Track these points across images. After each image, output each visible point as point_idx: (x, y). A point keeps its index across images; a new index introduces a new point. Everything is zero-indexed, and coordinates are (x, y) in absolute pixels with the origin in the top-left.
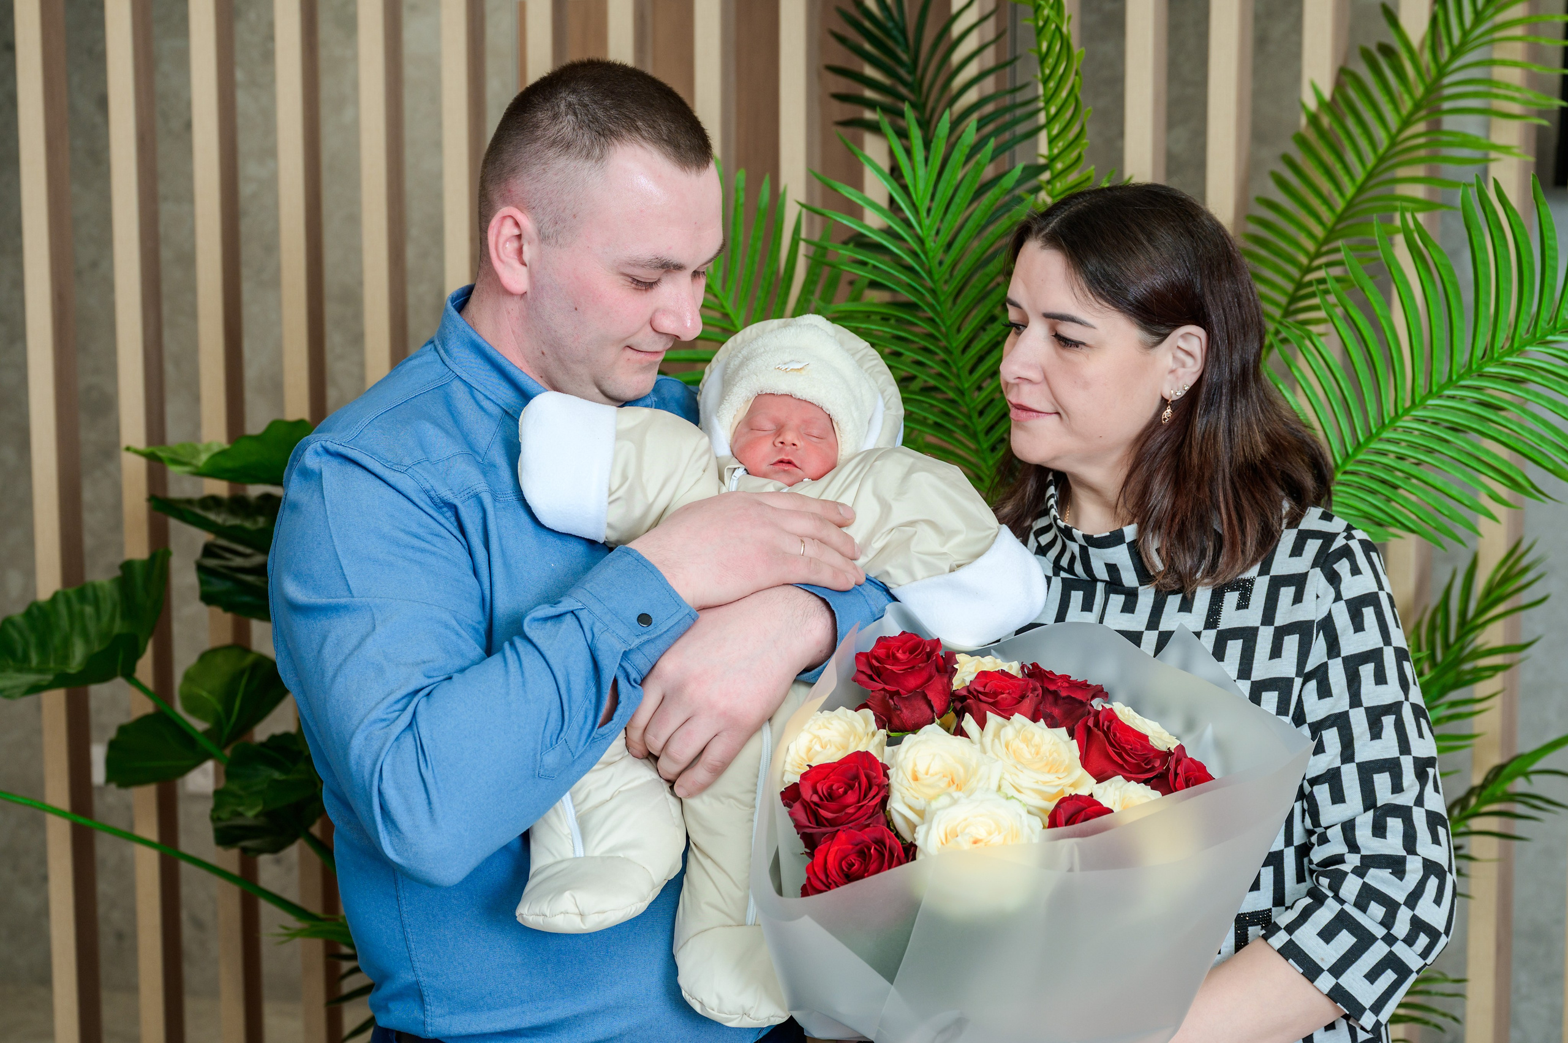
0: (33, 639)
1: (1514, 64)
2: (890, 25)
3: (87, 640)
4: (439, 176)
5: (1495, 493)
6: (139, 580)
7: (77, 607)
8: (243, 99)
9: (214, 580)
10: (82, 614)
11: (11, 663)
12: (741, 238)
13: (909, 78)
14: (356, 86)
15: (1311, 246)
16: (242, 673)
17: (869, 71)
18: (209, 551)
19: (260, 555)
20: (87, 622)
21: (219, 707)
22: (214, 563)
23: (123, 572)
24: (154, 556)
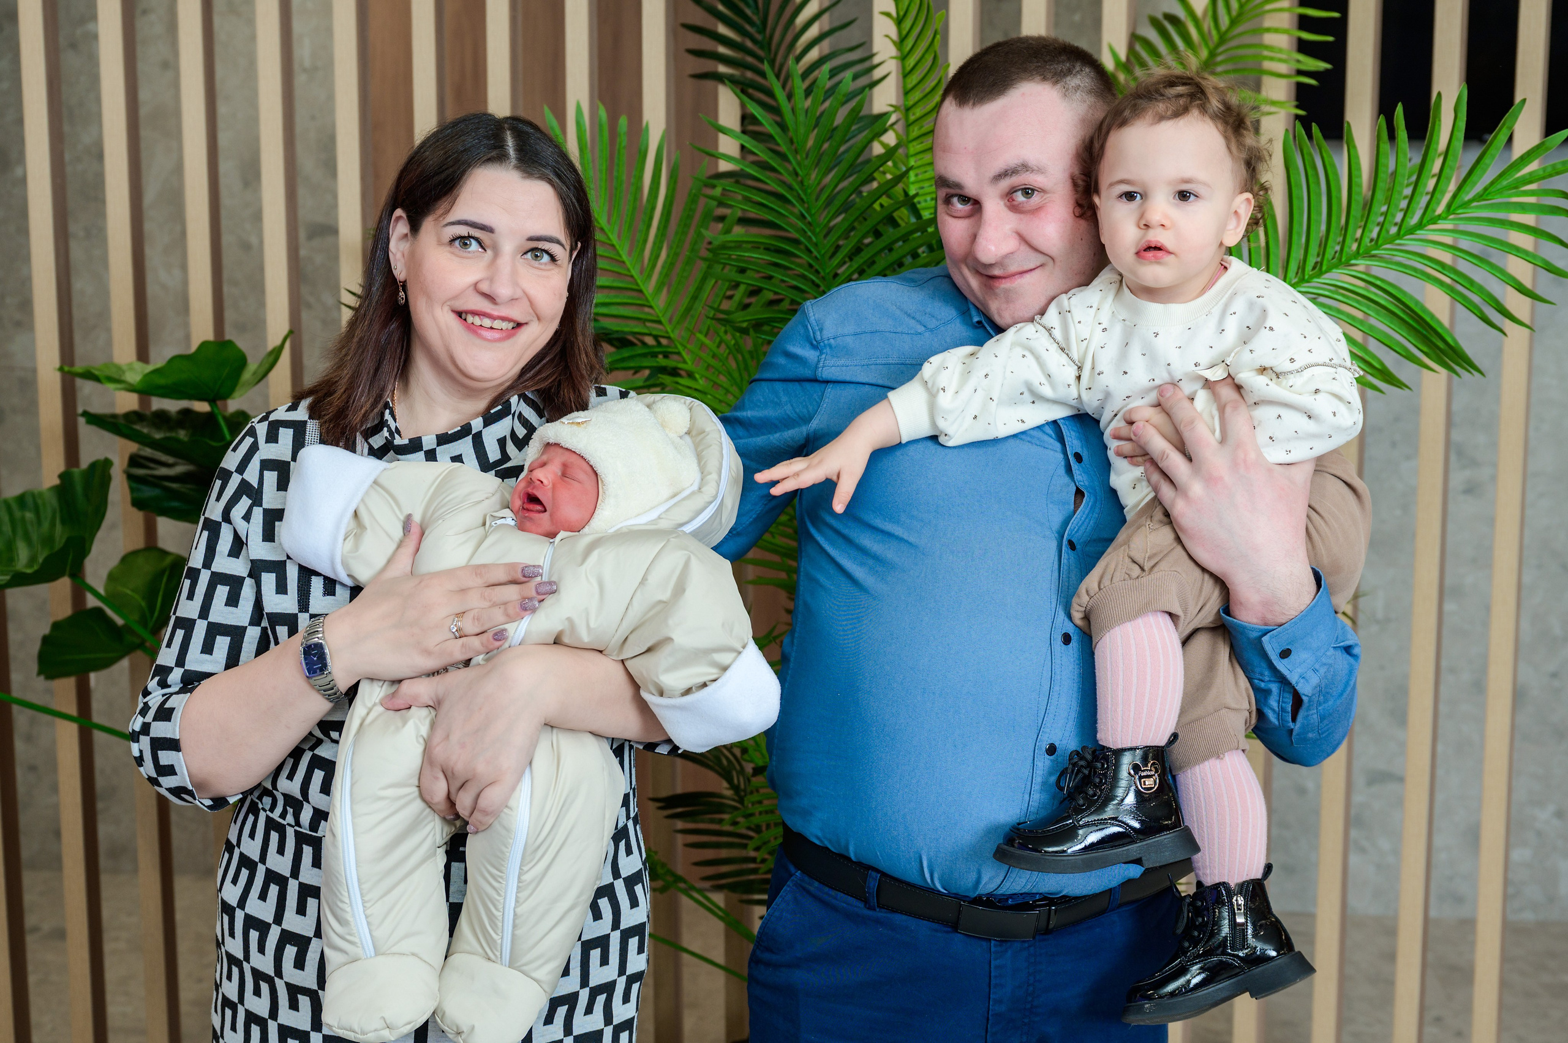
1: (1283, 32)
6: (79, 488)
7: (18, 514)
9: (144, 488)
10: (23, 519)
12: (624, 178)
13: (759, 37)
16: (163, 572)
17: (722, 29)
18: (135, 461)
19: (185, 464)
20: (30, 527)
21: (143, 604)
22: (142, 472)
23: (62, 481)
24: (93, 466)
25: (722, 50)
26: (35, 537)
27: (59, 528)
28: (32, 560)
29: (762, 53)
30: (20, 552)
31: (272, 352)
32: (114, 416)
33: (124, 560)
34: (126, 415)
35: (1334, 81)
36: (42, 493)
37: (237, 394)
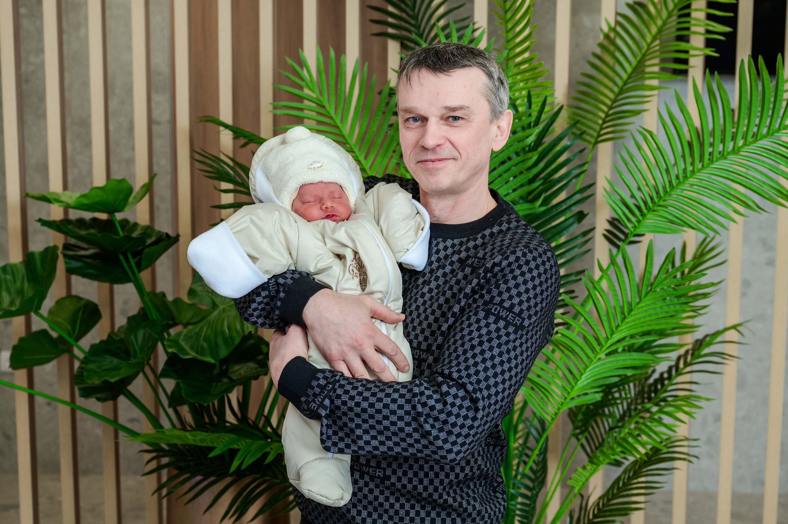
1: (701, 10)
3: (9, 293)
4: (131, 63)
5: (737, 210)
6: (38, 262)
8: (25, 23)
9: (70, 261)
10: (6, 280)
13: (411, 13)
14: (86, 18)
15: (612, 96)
16: (79, 309)
17: (391, 9)
18: (66, 247)
19: (94, 249)
20: (9, 284)
21: (69, 327)
22: (71, 253)
23: (28, 257)
24: (47, 250)
25: (390, 20)
26: (12, 290)
27: (26, 284)
28: (12, 303)
29: (413, 22)
30: (4, 298)
31: (144, 186)
32: (54, 222)
33: (58, 302)
34: (61, 221)
35: (732, 38)
36: (15, 265)
37: (127, 209)
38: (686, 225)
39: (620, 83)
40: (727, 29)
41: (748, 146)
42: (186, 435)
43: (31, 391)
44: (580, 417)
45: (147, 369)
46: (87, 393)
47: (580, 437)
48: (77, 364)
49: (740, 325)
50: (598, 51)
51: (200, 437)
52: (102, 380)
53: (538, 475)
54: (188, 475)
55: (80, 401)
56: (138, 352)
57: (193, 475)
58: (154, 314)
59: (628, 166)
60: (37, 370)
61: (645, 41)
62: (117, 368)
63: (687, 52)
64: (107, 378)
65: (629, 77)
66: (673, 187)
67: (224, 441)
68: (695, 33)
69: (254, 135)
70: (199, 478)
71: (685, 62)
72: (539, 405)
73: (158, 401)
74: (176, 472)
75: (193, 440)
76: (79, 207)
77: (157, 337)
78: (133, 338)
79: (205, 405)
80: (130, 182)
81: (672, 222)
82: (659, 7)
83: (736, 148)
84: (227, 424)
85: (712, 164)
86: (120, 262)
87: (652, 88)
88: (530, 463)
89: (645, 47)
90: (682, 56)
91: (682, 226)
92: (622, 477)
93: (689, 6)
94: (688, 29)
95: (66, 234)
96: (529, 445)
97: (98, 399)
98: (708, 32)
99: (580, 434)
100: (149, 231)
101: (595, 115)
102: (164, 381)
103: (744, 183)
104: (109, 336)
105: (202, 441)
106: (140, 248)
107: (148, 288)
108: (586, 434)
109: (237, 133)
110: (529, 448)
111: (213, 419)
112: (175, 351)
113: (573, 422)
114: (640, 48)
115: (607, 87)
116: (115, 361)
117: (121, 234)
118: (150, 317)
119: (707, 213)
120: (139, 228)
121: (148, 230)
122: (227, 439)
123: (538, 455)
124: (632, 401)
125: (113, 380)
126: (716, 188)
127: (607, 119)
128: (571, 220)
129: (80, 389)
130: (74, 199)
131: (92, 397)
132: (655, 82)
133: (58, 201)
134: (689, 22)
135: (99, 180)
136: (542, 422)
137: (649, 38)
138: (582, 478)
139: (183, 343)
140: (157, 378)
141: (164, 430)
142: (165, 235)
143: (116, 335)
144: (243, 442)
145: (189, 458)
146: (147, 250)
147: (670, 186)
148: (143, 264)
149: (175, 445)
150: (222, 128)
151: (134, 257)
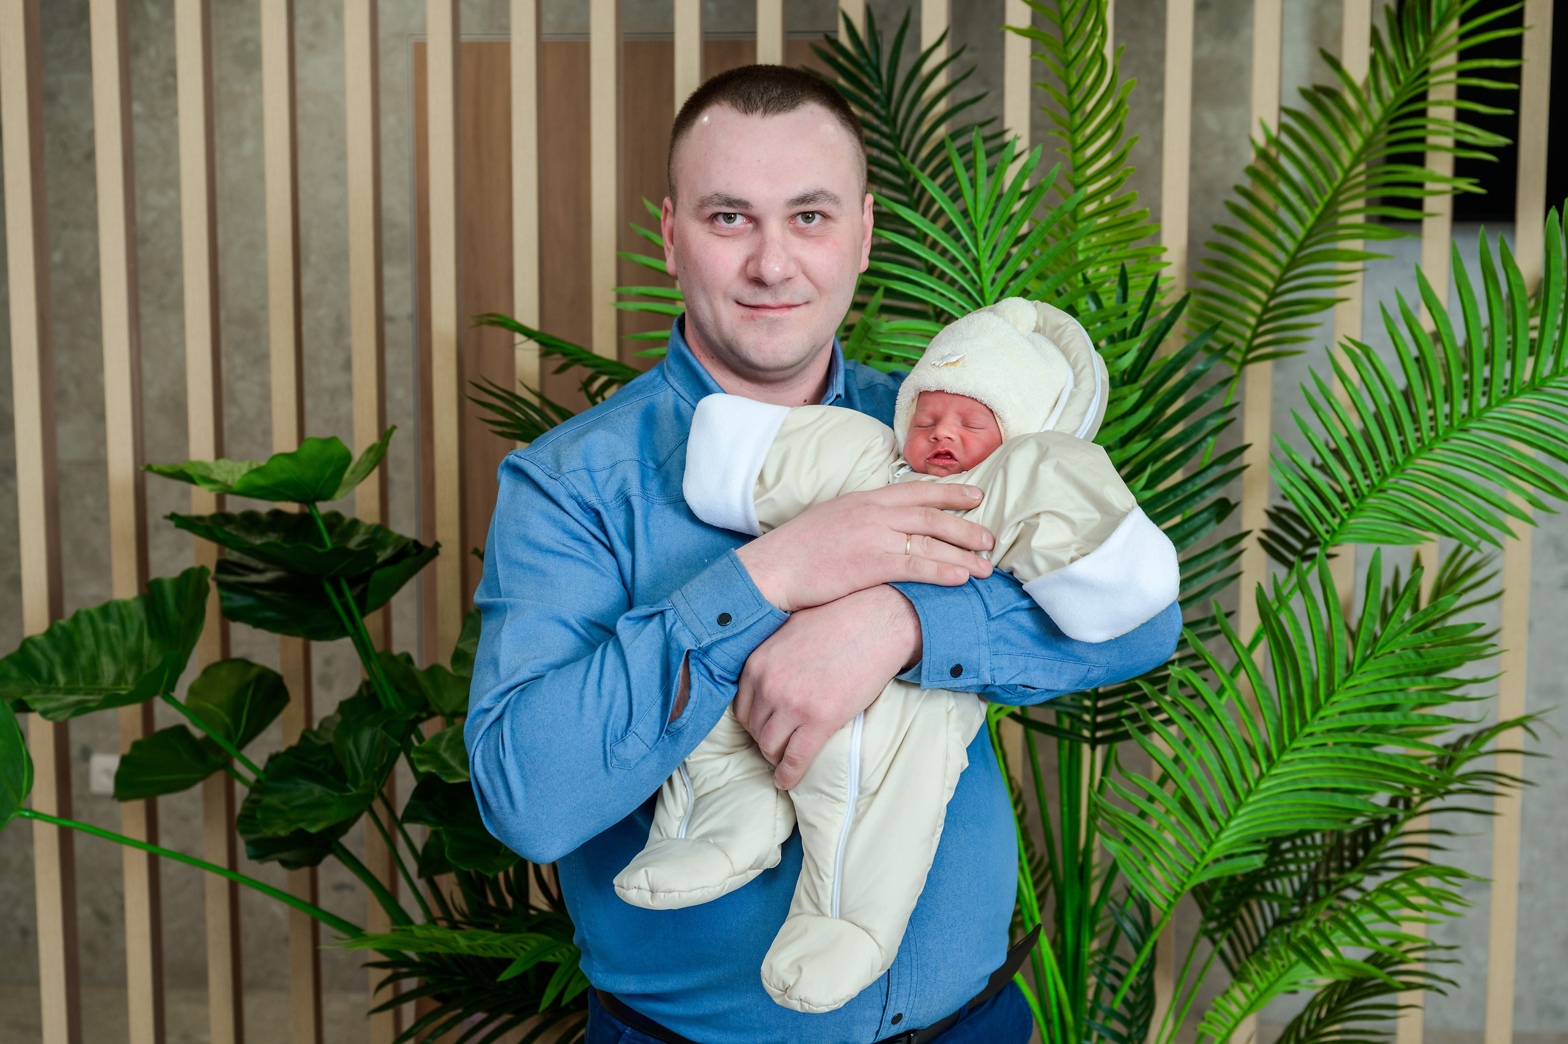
0: (57, 659)
1: (1449, 104)
2: (863, 61)
3: (115, 658)
5: (1536, 499)
6: (170, 597)
7: (101, 626)
9: (236, 596)
10: (107, 632)
11: (36, 683)
13: (883, 112)
15: (1276, 271)
16: (248, 685)
18: (223, 566)
19: (275, 570)
20: (114, 640)
21: (228, 720)
22: (232, 579)
23: (150, 590)
24: (187, 574)
26: (121, 653)
27: (147, 641)
28: (120, 677)
29: (885, 129)
30: (105, 668)
31: (370, 449)
32: (200, 518)
33: (206, 672)
34: (213, 517)
35: (1509, 156)
36: (126, 604)
37: (338, 495)
38: (1435, 529)
39: (1291, 245)
40: (1502, 141)
41: (1562, 376)
42: (455, 938)
43: (153, 849)
44: (1218, 896)
45: (378, 805)
46: (263, 850)
47: (1217, 936)
48: (241, 791)
49: (1529, 717)
50: (1247, 183)
51: (481, 941)
52: (293, 828)
53: (1138, 1012)
54: (459, 1011)
55: (248, 866)
56: (361, 771)
57: (468, 1013)
58: (390, 698)
59: (1320, 413)
60: (165, 802)
61: (1340, 164)
62: (320, 805)
63: (1420, 185)
64: (302, 825)
65: (1309, 234)
66: (1410, 454)
67: (528, 949)
68: (1437, 148)
69: (583, 351)
70: (479, 1017)
71: (1417, 204)
72: (1139, 871)
73: (395, 861)
74: (435, 1005)
75: (469, 947)
76: (249, 491)
77: (399, 745)
78: (350, 744)
79: (491, 875)
80: (345, 442)
81: (1405, 522)
82: (1365, 96)
83: (1537, 381)
84: (532, 912)
85: (1490, 411)
86: (327, 596)
87: (1354, 256)
88: (1124, 990)
89: (1340, 174)
90: (1413, 193)
91: (1426, 529)
92: (1306, 1018)
93: (1423, 96)
94: (1422, 140)
95: (222, 542)
96: (1118, 952)
97: (284, 863)
98: (1460, 144)
99: (1217, 930)
100: (380, 535)
101: (1243, 307)
102: (409, 827)
103: (1550, 448)
104: (303, 737)
105: (486, 947)
106: (366, 569)
107: (378, 647)
108: (1230, 931)
109: (548, 346)
110: (1120, 961)
111: (505, 902)
112: (433, 771)
113: (1203, 908)
114: (1330, 177)
115: (1264, 253)
116: (318, 790)
117: (329, 544)
118: (385, 706)
119: (1475, 504)
120: (362, 530)
121: (380, 533)
122: (534, 944)
123: (1139, 974)
124: (1318, 865)
125: (313, 830)
126: (1494, 457)
127: (1266, 317)
128: (1204, 516)
129: (249, 843)
130: (238, 477)
131: (272, 860)
132: (1357, 245)
133: (208, 480)
134: (1423, 127)
135: (284, 440)
136: (1144, 906)
137: (1347, 158)
138: (1228, 1020)
139: (446, 756)
140: (398, 823)
141: (413, 928)
142: (411, 544)
143: (316, 734)
144: (564, 950)
145: (460, 978)
146: (377, 574)
147: (1404, 451)
148: (371, 600)
149: (436, 956)
150: (519, 338)
151: (352, 586)
